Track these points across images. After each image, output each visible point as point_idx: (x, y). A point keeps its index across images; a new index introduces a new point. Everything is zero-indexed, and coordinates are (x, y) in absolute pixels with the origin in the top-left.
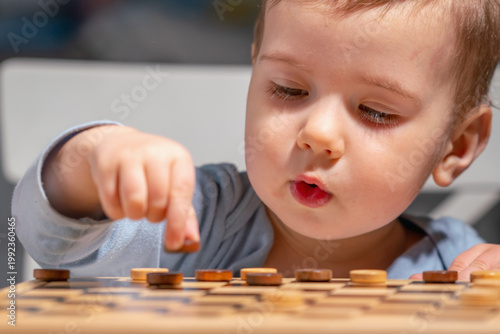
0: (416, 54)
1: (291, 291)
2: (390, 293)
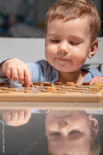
0: (81, 30)
1: (53, 87)
2: (75, 88)
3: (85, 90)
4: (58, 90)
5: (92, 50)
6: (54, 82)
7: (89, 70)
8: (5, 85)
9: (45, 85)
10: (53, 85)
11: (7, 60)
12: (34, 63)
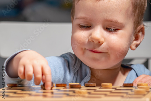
0: (121, 11)
1: (84, 90)
2: (113, 90)
3: (127, 93)
4: (89, 93)
5: (137, 39)
6: (85, 83)
7: (132, 67)
8: (17, 87)
9: (72, 87)
10: (83, 86)
11: (19, 53)
12: (57, 57)
